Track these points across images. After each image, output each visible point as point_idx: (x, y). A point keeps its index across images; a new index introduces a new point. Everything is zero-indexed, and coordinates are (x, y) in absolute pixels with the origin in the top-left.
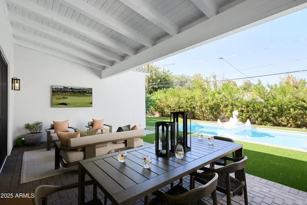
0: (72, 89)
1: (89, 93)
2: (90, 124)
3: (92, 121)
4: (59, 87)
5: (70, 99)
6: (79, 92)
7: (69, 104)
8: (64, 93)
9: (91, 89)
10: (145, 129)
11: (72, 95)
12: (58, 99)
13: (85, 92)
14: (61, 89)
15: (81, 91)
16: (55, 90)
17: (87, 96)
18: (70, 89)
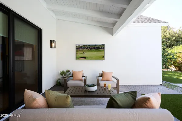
0: (89, 46)
1: (102, 48)
2: (100, 75)
3: (102, 72)
4: (81, 45)
5: (88, 54)
6: (94, 48)
7: (88, 58)
8: (84, 50)
9: (104, 45)
10: (161, 85)
11: (89, 51)
12: (80, 54)
13: (99, 48)
14: (82, 46)
15: (96, 47)
16: (78, 47)
17: (101, 51)
18: (87, 46)
